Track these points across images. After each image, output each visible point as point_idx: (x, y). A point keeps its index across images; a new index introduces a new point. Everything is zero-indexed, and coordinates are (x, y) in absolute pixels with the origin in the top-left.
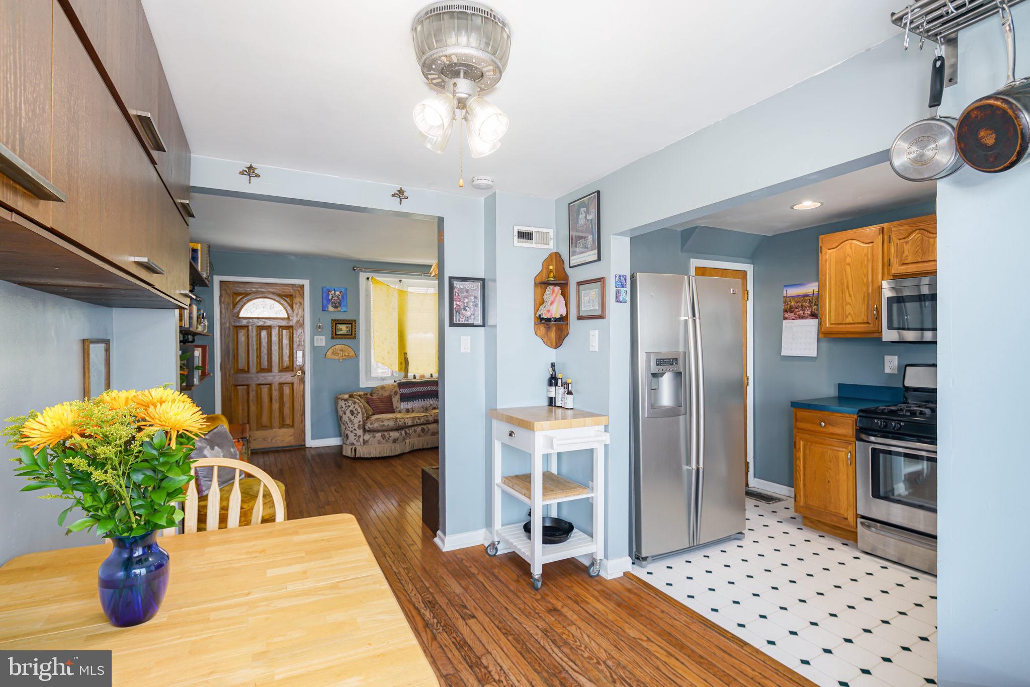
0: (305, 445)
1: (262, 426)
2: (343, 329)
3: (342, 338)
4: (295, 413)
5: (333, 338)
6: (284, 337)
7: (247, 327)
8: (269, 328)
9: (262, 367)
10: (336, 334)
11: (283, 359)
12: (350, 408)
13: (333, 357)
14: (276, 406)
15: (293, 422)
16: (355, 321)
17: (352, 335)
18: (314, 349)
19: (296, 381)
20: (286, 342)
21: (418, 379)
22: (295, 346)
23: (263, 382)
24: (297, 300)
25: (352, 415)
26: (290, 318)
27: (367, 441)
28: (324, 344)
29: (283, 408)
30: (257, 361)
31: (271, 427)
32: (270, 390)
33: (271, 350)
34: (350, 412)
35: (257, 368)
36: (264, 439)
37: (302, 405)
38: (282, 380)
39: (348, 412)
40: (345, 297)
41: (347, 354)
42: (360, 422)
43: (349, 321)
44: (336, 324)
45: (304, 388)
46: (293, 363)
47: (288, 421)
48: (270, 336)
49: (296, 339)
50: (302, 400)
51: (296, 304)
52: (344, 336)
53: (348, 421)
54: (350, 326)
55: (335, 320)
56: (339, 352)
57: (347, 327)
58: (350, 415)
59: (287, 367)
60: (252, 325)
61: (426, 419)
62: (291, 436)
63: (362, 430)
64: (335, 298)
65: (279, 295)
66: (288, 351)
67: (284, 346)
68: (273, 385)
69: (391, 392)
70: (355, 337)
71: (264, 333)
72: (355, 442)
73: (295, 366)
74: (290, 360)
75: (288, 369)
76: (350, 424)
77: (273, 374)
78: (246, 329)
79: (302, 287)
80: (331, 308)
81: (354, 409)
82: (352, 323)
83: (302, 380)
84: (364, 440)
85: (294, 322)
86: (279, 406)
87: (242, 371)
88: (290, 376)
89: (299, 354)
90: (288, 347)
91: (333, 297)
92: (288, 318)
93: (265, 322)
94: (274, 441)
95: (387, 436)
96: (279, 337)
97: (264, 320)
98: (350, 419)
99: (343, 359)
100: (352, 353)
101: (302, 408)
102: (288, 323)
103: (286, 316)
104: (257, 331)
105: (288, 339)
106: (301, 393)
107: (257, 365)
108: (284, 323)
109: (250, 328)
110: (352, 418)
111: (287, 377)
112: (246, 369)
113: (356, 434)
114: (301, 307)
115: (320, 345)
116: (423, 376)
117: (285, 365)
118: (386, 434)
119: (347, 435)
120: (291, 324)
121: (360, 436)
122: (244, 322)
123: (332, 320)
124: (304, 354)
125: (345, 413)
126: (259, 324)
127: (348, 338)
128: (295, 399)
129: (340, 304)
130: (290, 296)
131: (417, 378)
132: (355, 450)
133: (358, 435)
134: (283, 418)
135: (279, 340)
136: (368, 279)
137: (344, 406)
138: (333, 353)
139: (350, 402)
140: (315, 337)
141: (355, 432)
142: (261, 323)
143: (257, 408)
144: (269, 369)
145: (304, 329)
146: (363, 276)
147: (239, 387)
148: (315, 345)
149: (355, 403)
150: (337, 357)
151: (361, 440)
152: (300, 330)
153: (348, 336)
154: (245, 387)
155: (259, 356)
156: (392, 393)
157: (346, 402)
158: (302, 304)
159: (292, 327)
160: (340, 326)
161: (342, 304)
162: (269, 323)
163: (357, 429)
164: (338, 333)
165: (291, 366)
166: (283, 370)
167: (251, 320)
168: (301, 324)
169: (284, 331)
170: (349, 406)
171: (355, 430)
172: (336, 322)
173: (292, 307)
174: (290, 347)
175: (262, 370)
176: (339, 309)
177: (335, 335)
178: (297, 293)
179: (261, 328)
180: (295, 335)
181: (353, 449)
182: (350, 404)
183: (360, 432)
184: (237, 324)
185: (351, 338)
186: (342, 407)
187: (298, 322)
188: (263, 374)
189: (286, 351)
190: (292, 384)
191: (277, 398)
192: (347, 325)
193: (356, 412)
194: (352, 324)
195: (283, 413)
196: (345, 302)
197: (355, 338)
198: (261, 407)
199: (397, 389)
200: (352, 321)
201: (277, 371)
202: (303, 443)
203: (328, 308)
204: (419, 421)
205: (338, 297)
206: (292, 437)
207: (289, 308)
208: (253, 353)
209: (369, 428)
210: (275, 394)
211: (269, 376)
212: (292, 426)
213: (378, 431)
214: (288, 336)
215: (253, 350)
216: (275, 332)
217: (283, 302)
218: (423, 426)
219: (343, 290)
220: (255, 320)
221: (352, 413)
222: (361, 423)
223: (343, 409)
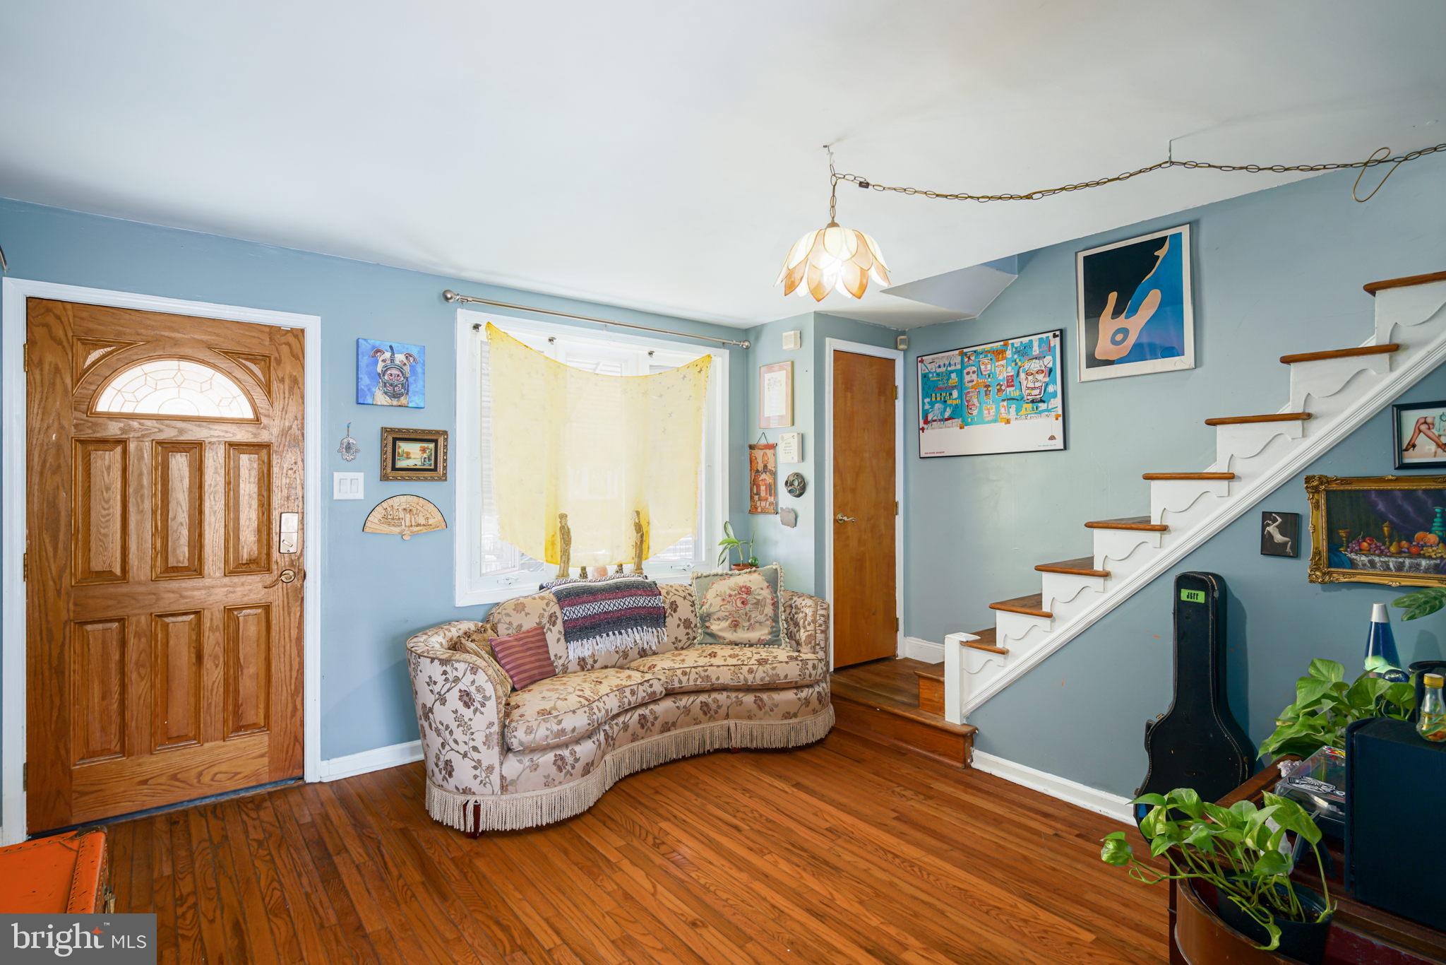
0: (302, 778)
1: (169, 739)
2: (413, 454)
3: (411, 479)
4: (273, 690)
5: (384, 478)
6: (244, 472)
7: (123, 442)
8: (195, 449)
9: (172, 563)
10: (394, 468)
11: (237, 538)
12: (461, 686)
13: (385, 528)
14: (214, 674)
15: (267, 716)
16: (445, 433)
17: (435, 469)
18: (332, 508)
19: (276, 597)
20: (248, 488)
21: (593, 580)
22: (277, 499)
23: (174, 608)
24: (288, 368)
25: (467, 705)
26: (264, 420)
27: (513, 782)
28: (360, 496)
29: (236, 679)
30: (154, 547)
31: (198, 738)
32: (198, 627)
33: (201, 512)
34: (461, 698)
35: (153, 567)
36: (174, 777)
37: (296, 666)
38: (235, 598)
39: (454, 694)
40: (419, 370)
41: (422, 521)
42: (492, 724)
43: (430, 432)
44: (395, 440)
45: (302, 616)
46: (269, 547)
47: (253, 714)
48: (198, 470)
49: (279, 481)
50: (294, 653)
51: (282, 380)
52: (414, 472)
53: (453, 725)
54: (432, 446)
55: (392, 430)
56: (402, 515)
57: (424, 450)
58: (460, 706)
59: (252, 561)
60: (140, 439)
61: (649, 690)
62: (262, 756)
63: (497, 749)
64: (395, 372)
65: (227, 354)
66: (254, 515)
67: (244, 500)
68: (207, 614)
69: (541, 616)
70: (445, 475)
71: (180, 464)
72: (474, 785)
73: (275, 555)
74: (259, 541)
75: (253, 567)
76: (458, 734)
77: (207, 582)
78: (119, 449)
79: (299, 334)
80: (381, 398)
81: (472, 689)
82: (434, 439)
83: (297, 597)
84: (502, 778)
85: (275, 431)
86: (226, 674)
87: (107, 576)
88: (260, 585)
89: (289, 523)
90: (255, 504)
91: (386, 369)
92: (257, 420)
93: (181, 431)
94: (206, 779)
95: (570, 760)
96: (227, 473)
97: (180, 424)
98: (459, 720)
99: (413, 534)
100: (436, 519)
101: (294, 674)
102: (255, 435)
103: (249, 414)
104: (154, 456)
105: (254, 479)
106: (294, 633)
107: (154, 559)
108: (242, 435)
109: (132, 446)
110: (467, 713)
111: (251, 588)
112: (118, 571)
113: (479, 761)
114: (296, 390)
115: (351, 497)
116: (603, 571)
117: (245, 555)
118: (566, 753)
119: (448, 763)
120: (264, 437)
121: (490, 769)
122: (113, 429)
123: (385, 430)
124: (302, 522)
125: (443, 701)
126: (161, 437)
127: (426, 479)
128: (274, 651)
129: (406, 386)
130: (263, 360)
131: (590, 577)
132: (477, 809)
133: (485, 764)
134: (237, 706)
135: (228, 483)
136: (476, 327)
137: (440, 679)
138: (386, 520)
139: (461, 667)
140: (337, 476)
141: (476, 756)
142: (169, 434)
143: (153, 686)
144: (196, 568)
145: (302, 452)
146: (465, 318)
147: (89, 627)
148: (336, 497)
149: (474, 670)
150: (397, 530)
151: (495, 778)
152: (290, 457)
153: (427, 474)
154: (115, 625)
155: (163, 532)
156: (545, 621)
157: (448, 669)
158: (296, 384)
159: (267, 446)
160: (403, 447)
161: (412, 388)
162: (195, 433)
163: (482, 748)
164: (400, 464)
165: (264, 557)
166: (238, 568)
167: (135, 424)
168: (297, 440)
169: (244, 459)
170: (457, 680)
171: (475, 749)
172: (394, 438)
173: (269, 392)
174: (261, 505)
175: (172, 572)
176: (403, 400)
177: (391, 469)
178: (285, 349)
179: (169, 447)
180: (275, 470)
181: (470, 807)
182: (460, 675)
183: (491, 756)
184: (87, 434)
185: (433, 479)
186: (431, 682)
187: (285, 433)
188: (174, 585)
189: (249, 516)
190: (267, 608)
191: (219, 651)
192: (425, 445)
193: (478, 697)
194: (436, 441)
195: (237, 691)
196: (420, 383)
197: (444, 478)
198: (167, 680)
199: (555, 608)
200: (438, 432)
201: (219, 574)
202: (297, 773)
203: (373, 395)
204: (633, 699)
205: (400, 369)
206: (266, 760)
207: (259, 395)
208: (140, 523)
209: (521, 743)
210: (213, 641)
211: (194, 589)
212: (267, 726)
213: (545, 749)
214: (254, 473)
215: (141, 512)
216: (214, 462)
217: (239, 373)
218: (640, 711)
219: (414, 352)
220: (148, 423)
221: (467, 699)
222: (496, 728)
223: (437, 688)
